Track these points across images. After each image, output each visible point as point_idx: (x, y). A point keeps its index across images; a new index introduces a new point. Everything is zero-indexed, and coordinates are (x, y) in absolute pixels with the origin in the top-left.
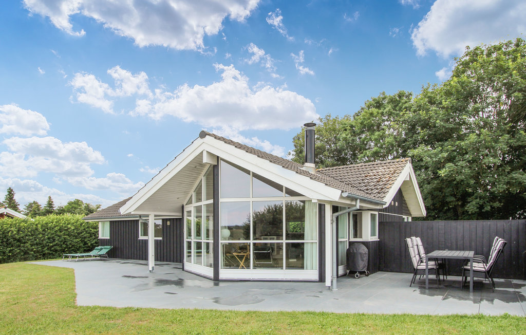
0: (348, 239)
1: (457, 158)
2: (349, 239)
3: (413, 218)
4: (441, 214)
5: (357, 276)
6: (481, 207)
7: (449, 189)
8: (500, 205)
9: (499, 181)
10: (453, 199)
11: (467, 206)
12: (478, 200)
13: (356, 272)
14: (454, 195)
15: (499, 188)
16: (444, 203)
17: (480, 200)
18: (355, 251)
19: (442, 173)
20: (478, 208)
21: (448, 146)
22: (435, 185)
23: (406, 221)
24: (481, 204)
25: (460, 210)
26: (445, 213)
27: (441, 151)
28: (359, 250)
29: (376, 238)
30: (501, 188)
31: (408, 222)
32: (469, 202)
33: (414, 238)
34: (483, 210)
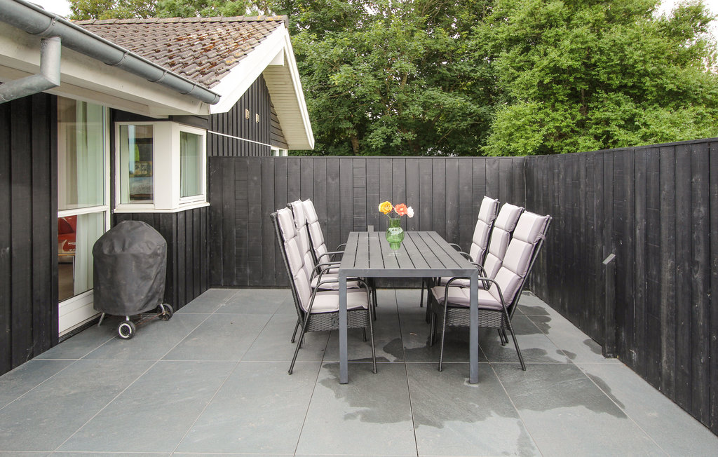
0: (107, 208)
1: (356, 58)
2: (113, 206)
3: (291, 153)
4: (331, 149)
5: (125, 330)
6: (389, 139)
7: (344, 110)
8: (413, 137)
9: (413, 100)
10: (349, 125)
11: (371, 136)
12: (385, 128)
13: (123, 319)
14: (350, 119)
15: (413, 110)
16: (335, 132)
17: (387, 127)
18: (118, 250)
19: (336, 79)
20: (385, 140)
21: (344, 37)
22: (323, 100)
23: (277, 154)
24: (388, 134)
25: (356, 143)
26: (336, 146)
27: (334, 44)
28: (131, 245)
29: (199, 201)
30: (415, 110)
31: (281, 158)
32: (372, 131)
33: (297, 204)
34: (391, 144)
